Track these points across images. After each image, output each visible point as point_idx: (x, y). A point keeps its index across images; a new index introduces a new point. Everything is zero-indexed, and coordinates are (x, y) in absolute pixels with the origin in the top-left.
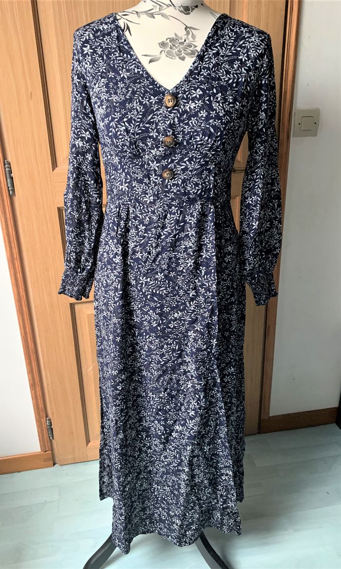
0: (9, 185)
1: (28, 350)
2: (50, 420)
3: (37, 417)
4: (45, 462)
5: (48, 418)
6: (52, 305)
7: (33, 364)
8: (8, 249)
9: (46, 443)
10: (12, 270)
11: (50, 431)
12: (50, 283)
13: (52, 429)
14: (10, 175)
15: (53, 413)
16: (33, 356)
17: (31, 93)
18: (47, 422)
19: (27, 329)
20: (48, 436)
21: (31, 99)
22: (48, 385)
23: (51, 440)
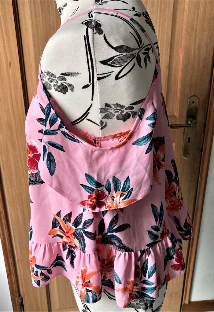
1: (6, 250)
2: (22, 299)
3: (12, 296)
5: (20, 298)
6: (24, 219)
7: (10, 260)
11: (22, 307)
12: (23, 203)
13: (23, 306)
15: (24, 295)
16: (9, 254)
17: (10, 63)
18: (20, 300)
19: (6, 236)
20: (20, 308)
21: (10, 67)
22: (21, 275)
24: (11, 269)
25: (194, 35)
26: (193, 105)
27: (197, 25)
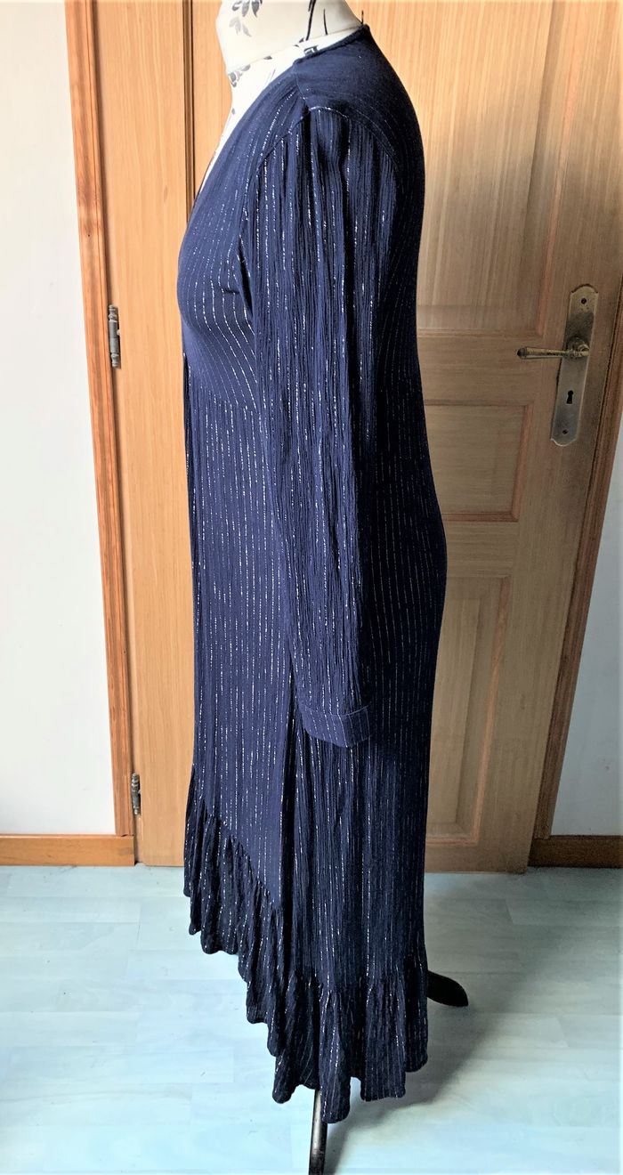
0: (113, 350)
1: (115, 647)
2: (137, 778)
3: (116, 768)
4: (121, 855)
5: (134, 775)
7: (120, 673)
8: (99, 462)
9: (127, 821)
10: (102, 500)
11: (135, 799)
12: (163, 530)
13: (139, 795)
14: (115, 331)
15: (144, 768)
16: (121, 658)
18: (133, 781)
20: (130, 805)
21: (165, 200)
22: (142, 714)
23: (134, 815)
24: (121, 697)
25: (592, 134)
26: (584, 307)
27: (599, 112)
